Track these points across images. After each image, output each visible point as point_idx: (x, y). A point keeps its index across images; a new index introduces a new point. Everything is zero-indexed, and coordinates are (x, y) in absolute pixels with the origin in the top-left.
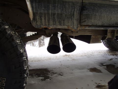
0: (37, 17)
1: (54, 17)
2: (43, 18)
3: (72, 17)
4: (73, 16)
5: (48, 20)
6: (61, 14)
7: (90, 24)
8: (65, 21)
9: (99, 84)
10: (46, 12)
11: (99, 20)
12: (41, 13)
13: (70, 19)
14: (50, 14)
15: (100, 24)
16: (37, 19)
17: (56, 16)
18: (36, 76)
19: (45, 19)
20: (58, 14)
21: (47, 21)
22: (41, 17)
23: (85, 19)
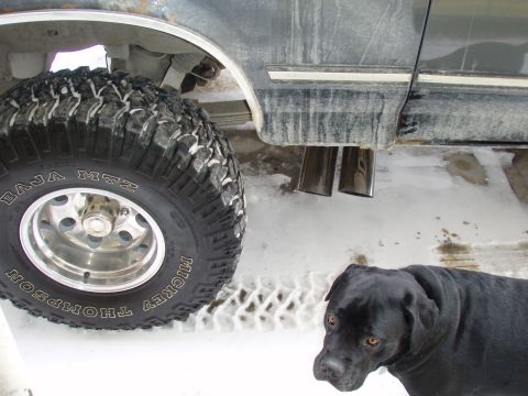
0: (274, 124)
1: (321, 124)
2: (290, 126)
3: (376, 121)
4: (378, 119)
5: (303, 131)
6: (343, 115)
7: (429, 138)
8: (352, 133)
9: (454, 235)
10: (300, 111)
11: (460, 127)
12: (285, 115)
13: (369, 127)
14: (311, 115)
15: (461, 137)
16: (274, 127)
17: (326, 120)
18: (268, 165)
19: (296, 128)
20: (333, 114)
21: (300, 132)
22: (284, 123)
23: (414, 124)
